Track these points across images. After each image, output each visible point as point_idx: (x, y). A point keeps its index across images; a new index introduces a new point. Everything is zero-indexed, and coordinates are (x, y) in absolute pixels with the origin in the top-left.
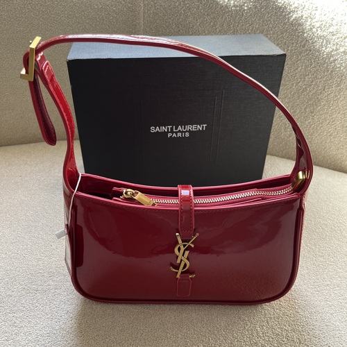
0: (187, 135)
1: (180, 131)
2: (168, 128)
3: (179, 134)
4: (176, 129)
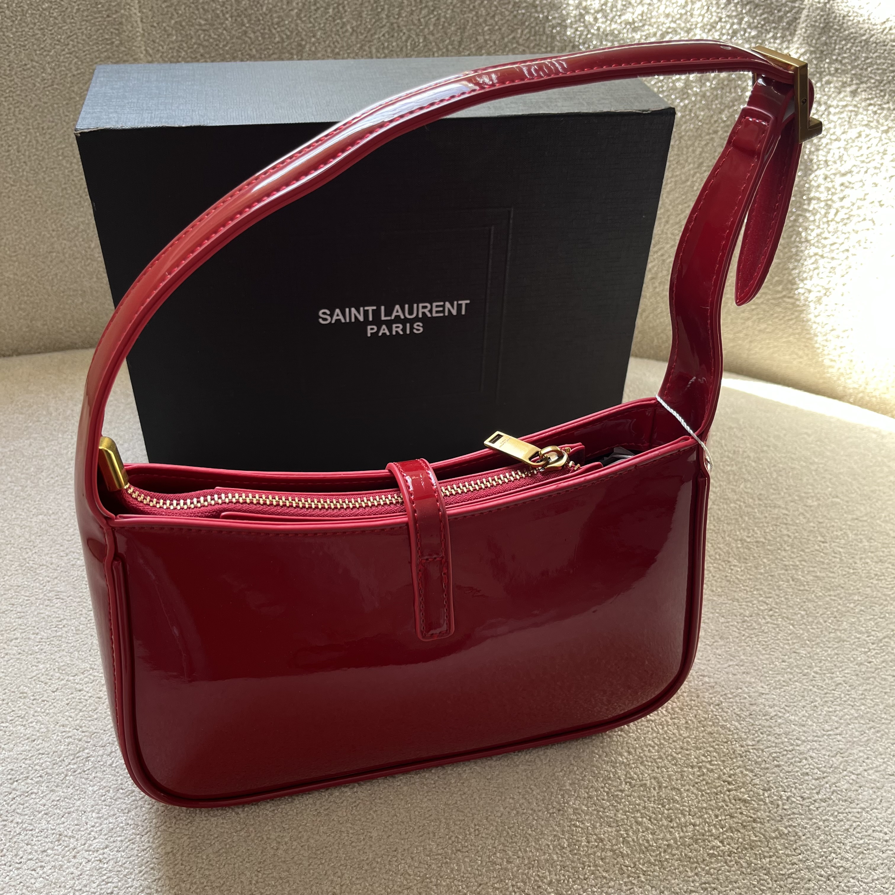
0: (419, 328)
1: (397, 319)
2: (366, 313)
3: (397, 328)
4: (388, 313)
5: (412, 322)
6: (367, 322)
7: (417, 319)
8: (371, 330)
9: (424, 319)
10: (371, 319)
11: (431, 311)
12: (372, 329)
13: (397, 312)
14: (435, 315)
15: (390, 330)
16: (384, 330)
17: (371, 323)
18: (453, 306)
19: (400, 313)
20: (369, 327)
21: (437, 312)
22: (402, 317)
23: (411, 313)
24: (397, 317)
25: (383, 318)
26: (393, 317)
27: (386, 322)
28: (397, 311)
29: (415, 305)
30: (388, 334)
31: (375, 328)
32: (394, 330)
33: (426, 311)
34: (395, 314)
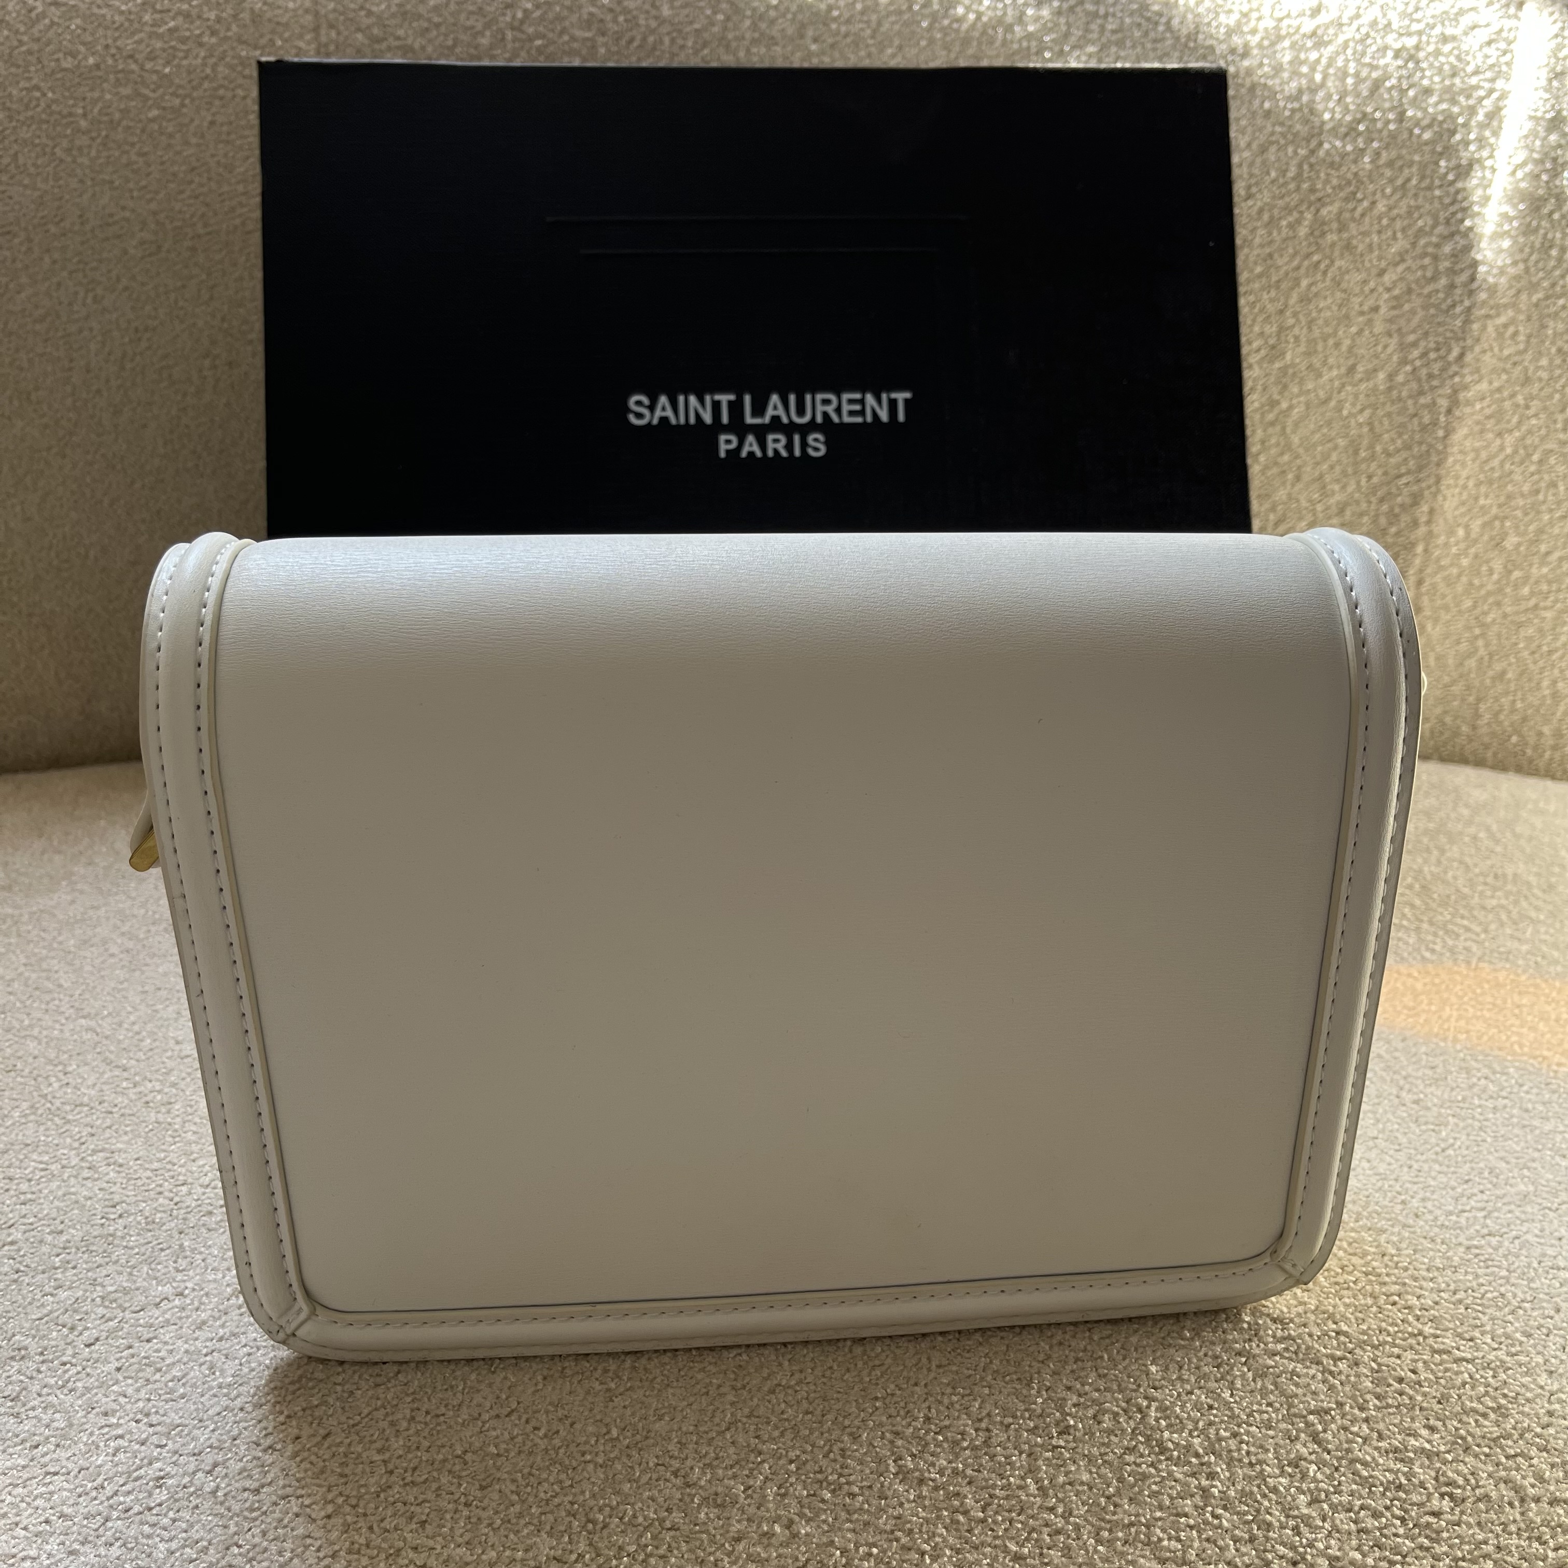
5: (804, 430)
6: (717, 427)
7: (812, 426)
8: (726, 443)
9: (827, 426)
10: (725, 419)
11: (838, 410)
12: (728, 442)
13: (775, 408)
14: (847, 419)
15: (763, 445)
16: (751, 445)
17: (727, 429)
18: (879, 400)
19: (781, 412)
20: (723, 438)
21: (852, 413)
22: (785, 420)
23: (801, 411)
24: (776, 419)
25: (749, 420)
26: (767, 419)
27: (755, 429)
28: (775, 406)
29: (808, 397)
30: (759, 454)
31: (733, 438)
32: (771, 446)
33: (830, 409)
34: (770, 412)
